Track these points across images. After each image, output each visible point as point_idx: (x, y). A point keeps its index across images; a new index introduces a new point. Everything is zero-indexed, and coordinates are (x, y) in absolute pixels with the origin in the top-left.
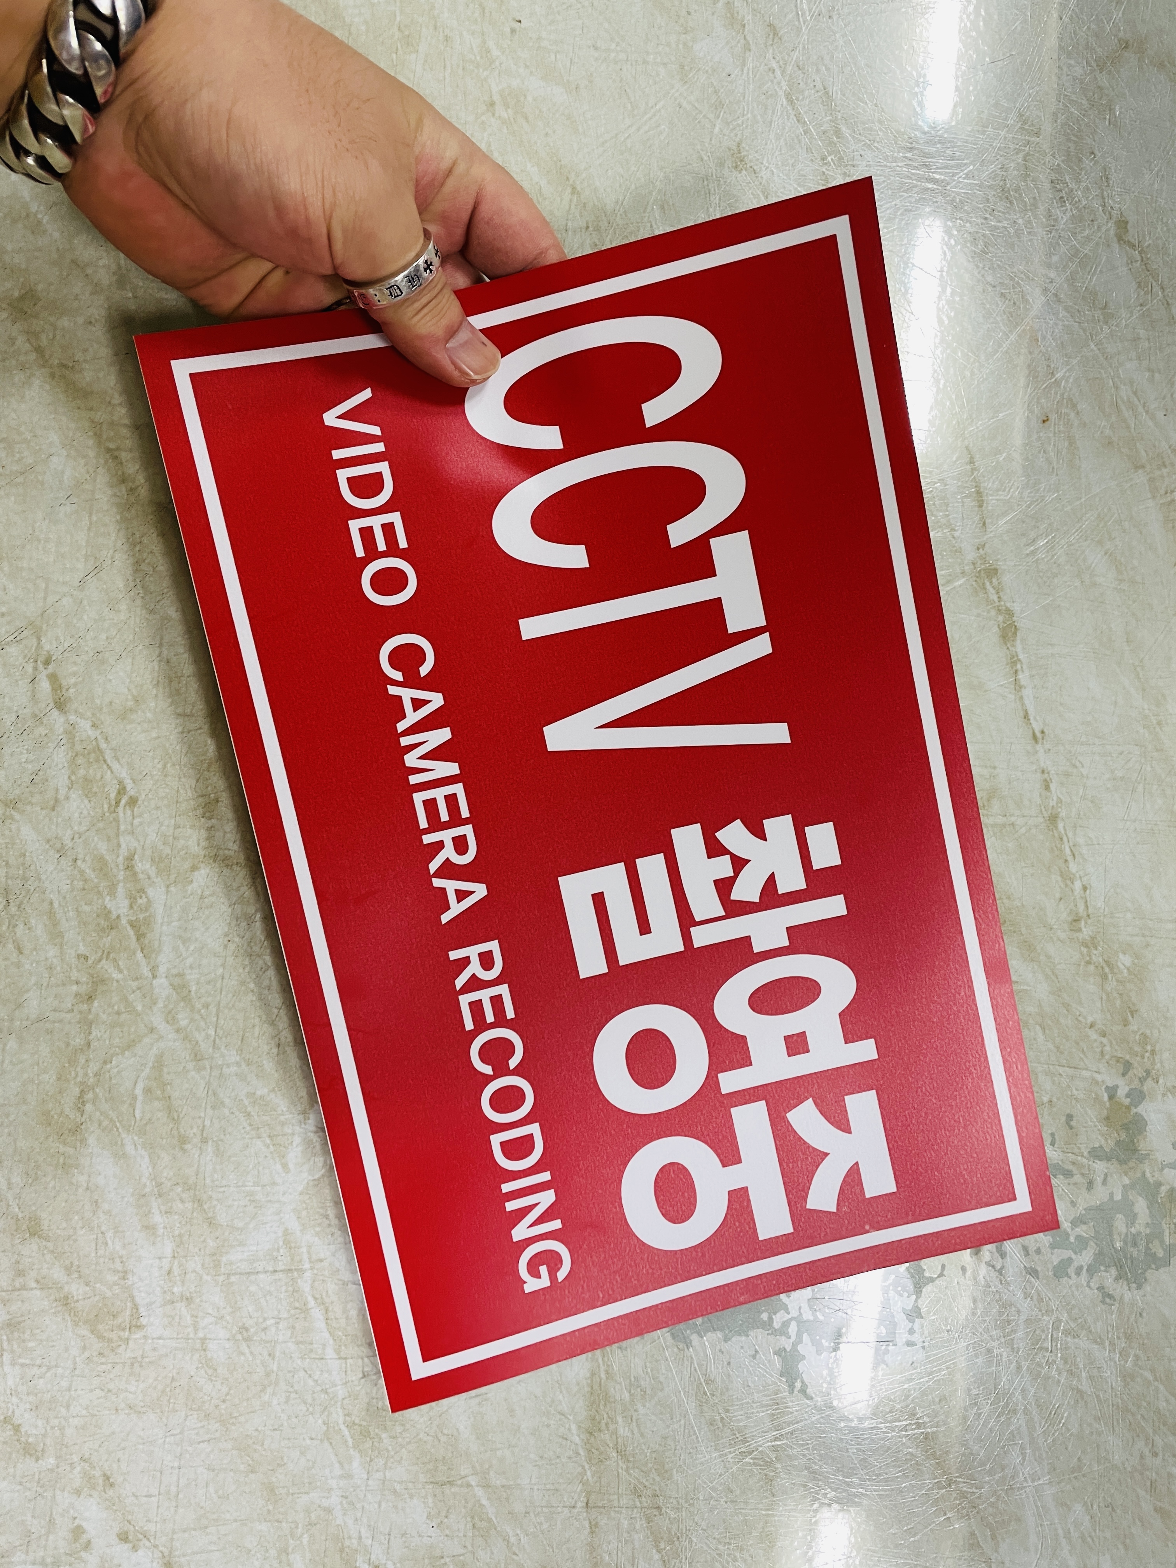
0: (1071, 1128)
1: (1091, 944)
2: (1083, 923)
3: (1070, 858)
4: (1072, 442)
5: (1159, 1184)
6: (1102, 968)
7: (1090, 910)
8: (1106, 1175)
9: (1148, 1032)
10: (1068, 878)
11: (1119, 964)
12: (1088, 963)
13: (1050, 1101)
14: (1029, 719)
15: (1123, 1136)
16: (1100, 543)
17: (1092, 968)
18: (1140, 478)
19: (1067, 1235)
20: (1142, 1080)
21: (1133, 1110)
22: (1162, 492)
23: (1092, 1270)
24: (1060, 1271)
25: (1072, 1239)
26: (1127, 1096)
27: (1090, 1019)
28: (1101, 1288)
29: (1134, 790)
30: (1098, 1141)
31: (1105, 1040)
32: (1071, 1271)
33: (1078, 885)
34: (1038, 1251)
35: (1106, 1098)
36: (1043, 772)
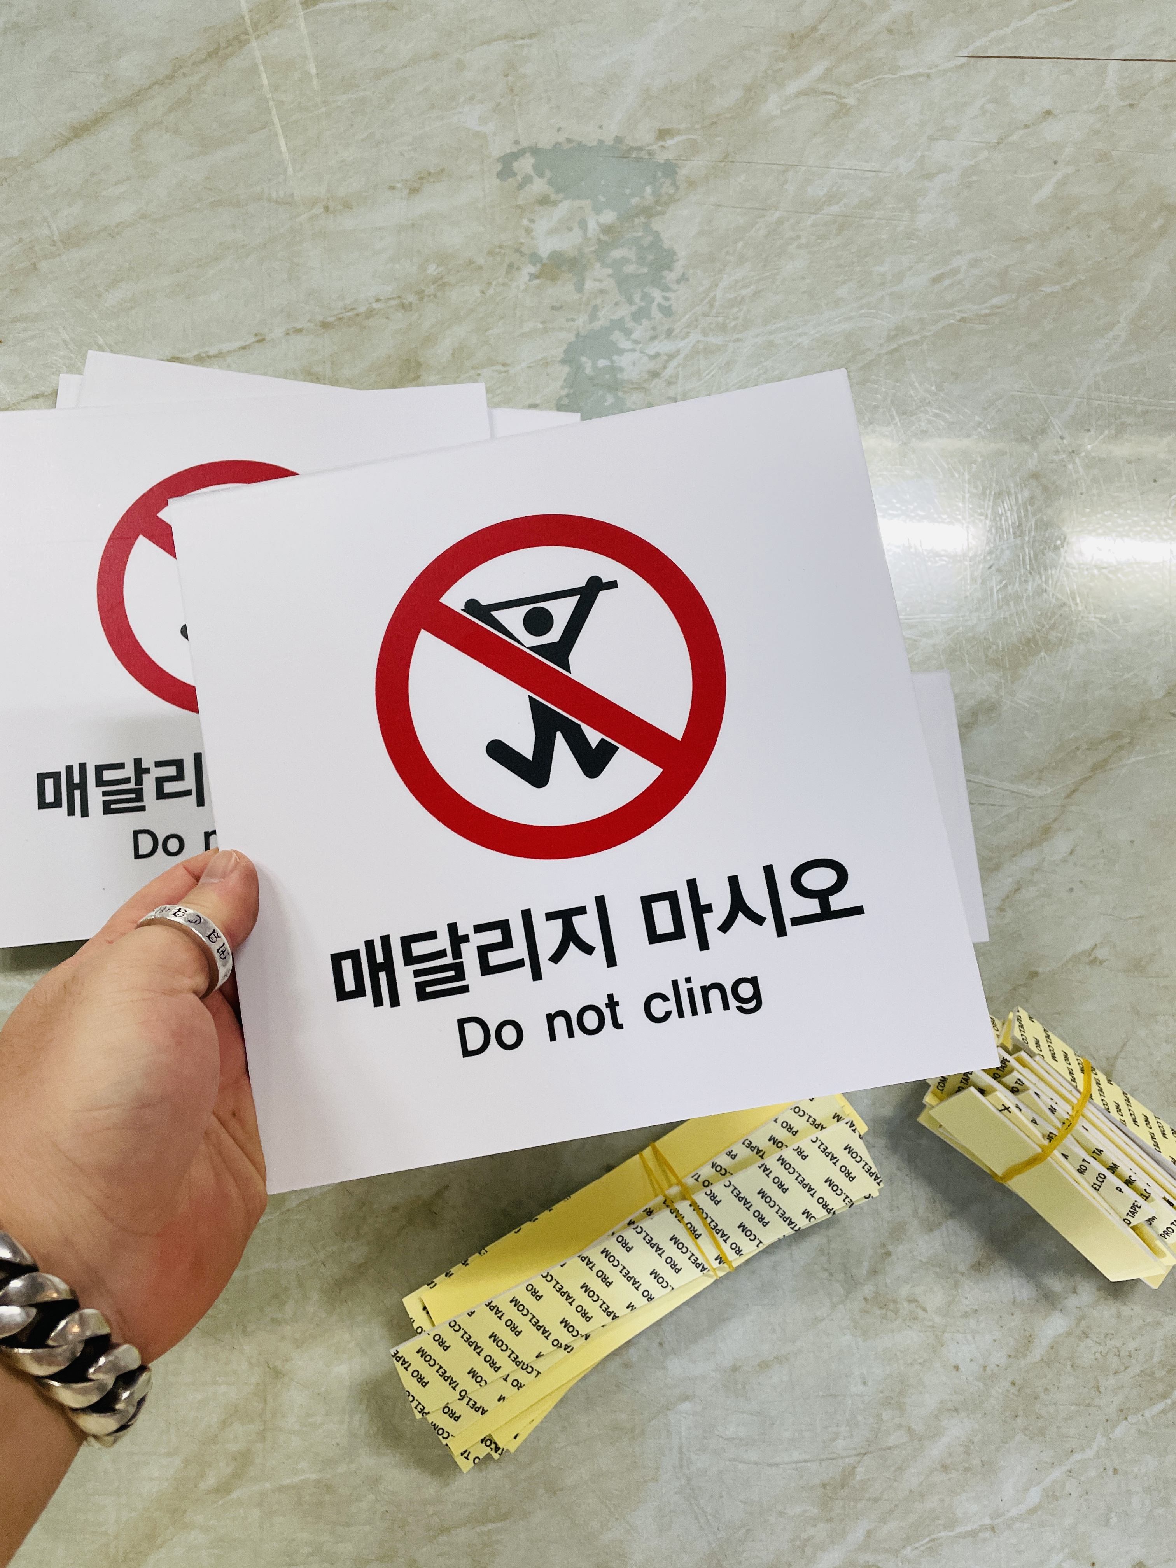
0: (561, 307)
1: (420, 294)
2: (405, 301)
3: (355, 312)
4: (16, 320)
5: (599, 240)
6: (439, 285)
7: (394, 296)
8: (595, 280)
9: (486, 251)
10: (370, 313)
11: (435, 273)
12: (435, 296)
13: (543, 323)
14: (246, 346)
15: (564, 268)
16: (99, 296)
17: (439, 294)
18: (44, 266)
19: (641, 309)
20: (522, 254)
21: (545, 261)
22: (54, 249)
23: (666, 289)
24: (667, 311)
25: (643, 304)
26: (534, 265)
27: (478, 294)
28: (678, 282)
29: (298, 265)
30: (570, 286)
31: (494, 283)
32: (667, 304)
33: (376, 306)
34: (654, 328)
35: (537, 281)
36: (288, 334)
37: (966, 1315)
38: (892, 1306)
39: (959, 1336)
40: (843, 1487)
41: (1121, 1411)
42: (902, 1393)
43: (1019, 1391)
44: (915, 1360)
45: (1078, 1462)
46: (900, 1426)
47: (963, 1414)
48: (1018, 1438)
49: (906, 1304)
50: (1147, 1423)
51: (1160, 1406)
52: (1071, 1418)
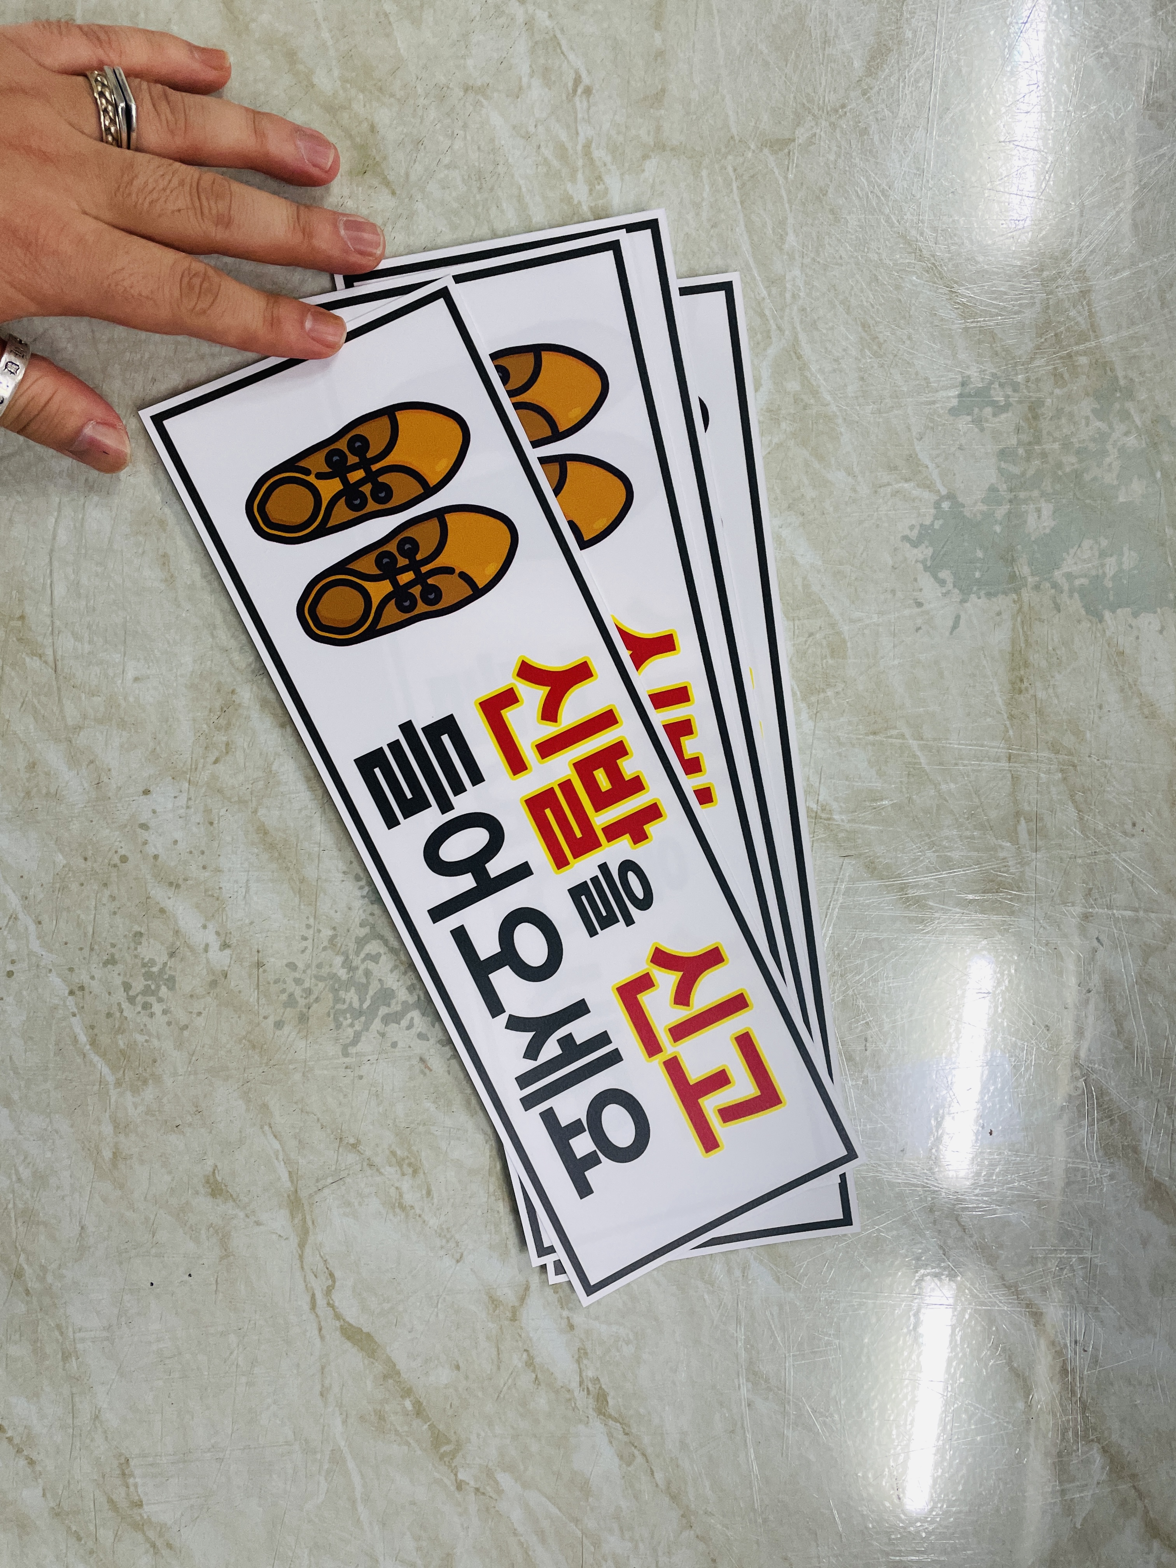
37: (208, 811)
38: (223, 722)
39: (183, 800)
40: (20, 640)
41: (82, 988)
42: (122, 724)
43: (115, 866)
44: (159, 743)
45: (27, 929)
46: (85, 717)
47: (93, 794)
48: (61, 857)
49: (224, 739)
50: (64, 1019)
51: (83, 1038)
52: (79, 925)
